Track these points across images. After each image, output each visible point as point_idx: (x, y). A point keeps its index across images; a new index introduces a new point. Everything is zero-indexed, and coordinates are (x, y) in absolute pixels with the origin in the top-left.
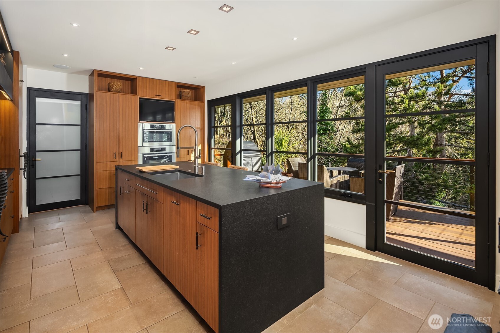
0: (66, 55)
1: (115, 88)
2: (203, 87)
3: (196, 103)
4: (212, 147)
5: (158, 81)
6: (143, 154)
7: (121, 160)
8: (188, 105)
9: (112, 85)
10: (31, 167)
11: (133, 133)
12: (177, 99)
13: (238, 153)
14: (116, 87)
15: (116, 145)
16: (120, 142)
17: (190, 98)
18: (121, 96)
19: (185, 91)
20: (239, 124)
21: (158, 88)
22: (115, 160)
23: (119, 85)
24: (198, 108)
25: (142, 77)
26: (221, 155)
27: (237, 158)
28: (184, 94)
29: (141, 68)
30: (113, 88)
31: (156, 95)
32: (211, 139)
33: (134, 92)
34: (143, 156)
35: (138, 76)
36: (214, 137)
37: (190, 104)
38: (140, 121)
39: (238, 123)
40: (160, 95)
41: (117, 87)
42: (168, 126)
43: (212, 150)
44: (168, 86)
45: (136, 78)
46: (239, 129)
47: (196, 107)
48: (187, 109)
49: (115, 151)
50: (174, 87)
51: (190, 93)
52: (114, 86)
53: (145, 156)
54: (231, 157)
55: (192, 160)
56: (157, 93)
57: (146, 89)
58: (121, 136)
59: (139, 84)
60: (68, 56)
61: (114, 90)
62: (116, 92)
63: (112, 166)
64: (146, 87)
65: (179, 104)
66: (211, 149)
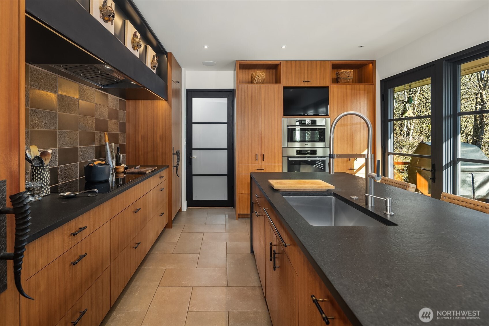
0: (206, 47)
1: (257, 79)
2: (373, 62)
3: (362, 86)
4: (389, 151)
5: (306, 64)
6: (289, 157)
7: (263, 162)
8: (349, 91)
9: (254, 76)
10: (189, 163)
11: (276, 131)
12: (332, 83)
13: (448, 165)
14: (258, 77)
15: (258, 145)
16: (262, 143)
17: (351, 80)
18: (263, 87)
19: (344, 72)
20: (450, 112)
21: (306, 72)
22: (257, 162)
23: (262, 75)
24: (364, 93)
25: (287, 61)
26: (404, 163)
27: (447, 174)
28: (342, 76)
29: (284, 47)
30: (255, 79)
31: (303, 81)
32: (388, 139)
33: (277, 81)
34: (288, 160)
35: (282, 61)
36: (392, 135)
37: (352, 90)
38: (284, 116)
39: (447, 110)
40: (309, 80)
41: (260, 78)
42: (320, 122)
43: (389, 157)
44: (320, 67)
45: (279, 63)
46: (451, 121)
47: (362, 92)
48: (347, 96)
49: (257, 152)
50: (329, 68)
51: (352, 73)
52: (256, 76)
53: (290, 159)
54: (432, 171)
55: (354, 168)
56: (304, 78)
57: (292, 75)
58: (263, 135)
59: (283, 70)
60: (208, 47)
61: (256, 81)
62: (258, 83)
63: (254, 169)
64: (292, 72)
65: (335, 91)
66: (386, 154)
